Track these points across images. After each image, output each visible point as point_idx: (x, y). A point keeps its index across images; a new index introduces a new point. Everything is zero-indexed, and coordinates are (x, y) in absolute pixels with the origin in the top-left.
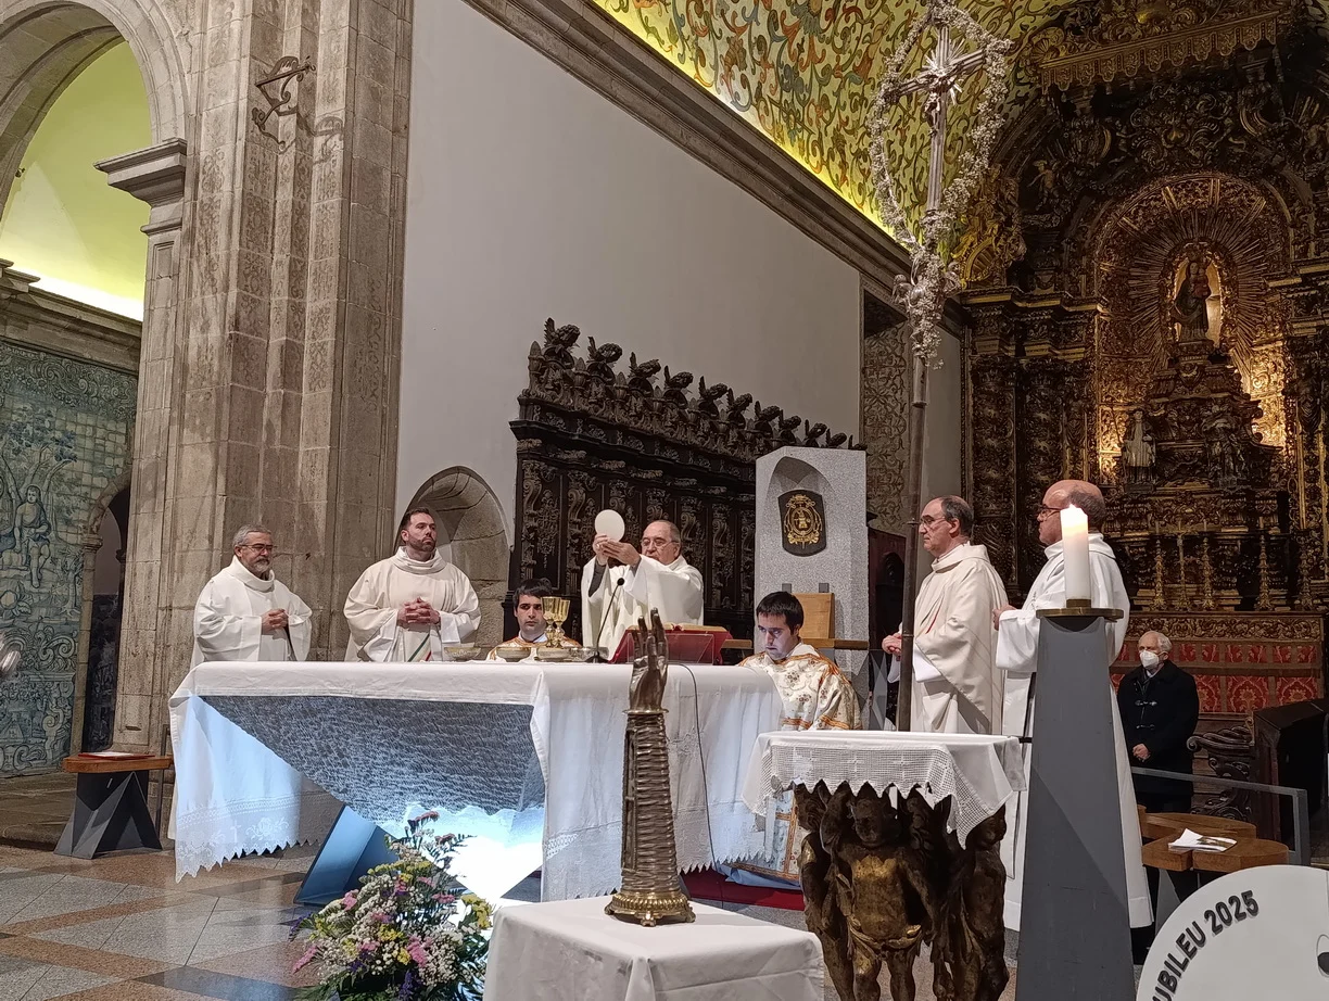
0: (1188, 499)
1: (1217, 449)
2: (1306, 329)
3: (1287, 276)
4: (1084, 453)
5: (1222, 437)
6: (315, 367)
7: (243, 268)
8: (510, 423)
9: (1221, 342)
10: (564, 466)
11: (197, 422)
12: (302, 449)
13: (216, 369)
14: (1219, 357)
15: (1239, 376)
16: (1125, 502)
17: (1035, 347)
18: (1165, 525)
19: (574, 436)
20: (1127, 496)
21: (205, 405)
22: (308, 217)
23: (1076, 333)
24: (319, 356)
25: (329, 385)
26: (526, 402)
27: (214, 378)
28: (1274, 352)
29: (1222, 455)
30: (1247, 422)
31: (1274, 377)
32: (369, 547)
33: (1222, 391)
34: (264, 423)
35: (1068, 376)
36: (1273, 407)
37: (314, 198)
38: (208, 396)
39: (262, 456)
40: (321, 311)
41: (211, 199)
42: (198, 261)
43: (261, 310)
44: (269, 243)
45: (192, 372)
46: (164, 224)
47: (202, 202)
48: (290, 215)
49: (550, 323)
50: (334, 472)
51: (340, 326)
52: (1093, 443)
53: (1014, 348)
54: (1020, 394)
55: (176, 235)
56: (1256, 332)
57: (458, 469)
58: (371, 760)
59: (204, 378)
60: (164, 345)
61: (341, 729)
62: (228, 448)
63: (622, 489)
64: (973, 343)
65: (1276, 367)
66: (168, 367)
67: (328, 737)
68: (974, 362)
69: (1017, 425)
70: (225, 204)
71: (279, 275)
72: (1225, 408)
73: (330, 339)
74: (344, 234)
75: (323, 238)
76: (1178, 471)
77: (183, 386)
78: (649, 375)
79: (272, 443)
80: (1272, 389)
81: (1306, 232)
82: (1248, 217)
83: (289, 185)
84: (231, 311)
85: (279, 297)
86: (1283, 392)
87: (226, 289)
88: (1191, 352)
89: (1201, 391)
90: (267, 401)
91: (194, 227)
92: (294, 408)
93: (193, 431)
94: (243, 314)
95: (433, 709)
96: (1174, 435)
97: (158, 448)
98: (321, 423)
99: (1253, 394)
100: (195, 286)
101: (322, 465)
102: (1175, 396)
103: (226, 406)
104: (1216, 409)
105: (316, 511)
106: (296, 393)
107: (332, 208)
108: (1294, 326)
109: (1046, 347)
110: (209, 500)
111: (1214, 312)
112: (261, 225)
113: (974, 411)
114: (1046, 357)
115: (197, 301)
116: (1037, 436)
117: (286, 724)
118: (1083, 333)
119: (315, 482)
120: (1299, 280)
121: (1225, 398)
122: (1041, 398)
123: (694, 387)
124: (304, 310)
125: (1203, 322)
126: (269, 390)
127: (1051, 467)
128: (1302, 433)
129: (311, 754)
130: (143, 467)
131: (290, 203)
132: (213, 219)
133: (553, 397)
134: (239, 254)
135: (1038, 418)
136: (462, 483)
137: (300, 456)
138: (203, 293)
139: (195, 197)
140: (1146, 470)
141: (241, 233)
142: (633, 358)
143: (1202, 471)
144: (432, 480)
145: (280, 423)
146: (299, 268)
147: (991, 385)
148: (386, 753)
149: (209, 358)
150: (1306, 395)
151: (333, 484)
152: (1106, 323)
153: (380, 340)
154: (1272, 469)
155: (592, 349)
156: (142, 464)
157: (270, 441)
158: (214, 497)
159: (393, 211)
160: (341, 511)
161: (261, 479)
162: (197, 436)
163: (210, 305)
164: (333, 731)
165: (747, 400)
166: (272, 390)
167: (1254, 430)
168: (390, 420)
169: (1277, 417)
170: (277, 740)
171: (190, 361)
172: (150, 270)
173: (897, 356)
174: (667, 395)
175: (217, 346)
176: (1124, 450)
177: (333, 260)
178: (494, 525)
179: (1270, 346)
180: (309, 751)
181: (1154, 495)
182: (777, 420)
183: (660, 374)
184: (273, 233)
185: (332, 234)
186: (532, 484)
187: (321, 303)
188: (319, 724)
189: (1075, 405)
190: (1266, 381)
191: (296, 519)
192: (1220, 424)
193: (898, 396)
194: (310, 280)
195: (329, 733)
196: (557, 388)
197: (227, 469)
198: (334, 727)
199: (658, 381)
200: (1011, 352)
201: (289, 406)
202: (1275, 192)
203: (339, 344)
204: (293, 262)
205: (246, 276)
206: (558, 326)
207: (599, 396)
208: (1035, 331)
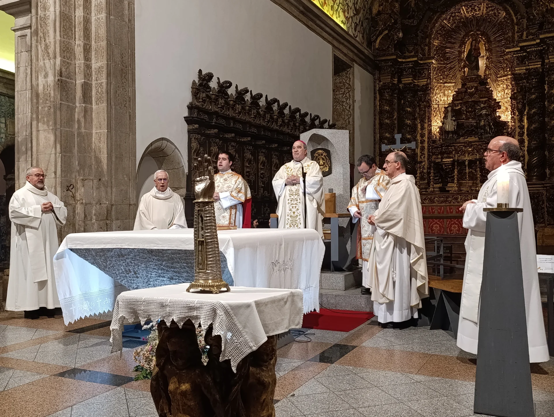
0: (470, 144)
1: (482, 123)
2: (520, 70)
3: (514, 47)
4: (426, 125)
5: (485, 118)
6: (98, 94)
7: (62, 48)
8: (185, 118)
9: (484, 76)
10: (208, 136)
11: (45, 120)
12: (94, 132)
13: (52, 95)
14: (483, 82)
15: (492, 91)
16: (443, 146)
17: (406, 79)
18: (460, 156)
19: (212, 123)
20: (444, 144)
21: (48, 112)
22: (91, 23)
23: (423, 72)
24: (99, 89)
25: (105, 102)
26: (191, 107)
27: (52, 99)
28: (507, 80)
29: (484, 125)
30: (495, 111)
31: (506, 91)
32: (127, 175)
33: (485, 97)
34: (76, 120)
35: (420, 92)
36: (505, 104)
37: (93, 14)
38: (49, 108)
39: (76, 135)
40: (100, 68)
41: (45, 15)
42: (40, 44)
43: (71, 67)
44: (73, 36)
45: (41, 96)
46: (22, 27)
47: (41, 16)
48: (83, 22)
49: (200, 71)
50: (109, 141)
51: (108, 75)
52: (430, 121)
53: (397, 80)
54: (399, 100)
55: (28, 32)
56: (499, 71)
57: (162, 139)
58: (149, 275)
59: (47, 100)
60: (26, 84)
61: (136, 262)
62: (61, 132)
63: (234, 146)
64: (380, 78)
65: (507, 87)
66: (28, 94)
67: (129, 266)
68: (380, 86)
69: (398, 114)
70: (52, 17)
71: (79, 51)
72: (486, 105)
73: (104, 81)
74: (108, 31)
75: (98, 33)
76: (465, 132)
77: (38, 103)
78: (244, 94)
79: (80, 129)
80: (505, 97)
81: (522, 27)
82: (498, 20)
83: (81, 8)
84: (58, 68)
85: (80, 61)
86: (511, 98)
87: (55, 57)
88: (472, 80)
89: (476, 98)
90: (77, 110)
91: (37, 28)
92: (89, 112)
93: (44, 124)
94: (63, 70)
95: (179, 254)
96: (464, 117)
97: (26, 131)
98: (102, 120)
99: (497, 99)
100: (40, 56)
101: (104, 139)
102: (465, 100)
103: (58, 112)
104: (482, 105)
105: (102, 159)
106: (90, 106)
107: (102, 19)
108: (516, 69)
109: (411, 79)
110: (53, 156)
111: (482, 63)
112: (69, 27)
113: (380, 107)
114: (411, 83)
115: (41, 63)
116: (406, 118)
117: (110, 260)
118: (426, 72)
119: (101, 146)
120: (519, 49)
121: (486, 100)
122: (408, 102)
123: (263, 99)
124: (91, 67)
125: (477, 67)
126: (78, 105)
127: (412, 132)
128: (518, 116)
129: (121, 273)
130: (20, 140)
131: (82, 17)
132: (46, 24)
133: (203, 105)
134: (60, 41)
135: (407, 110)
136: (164, 145)
137: (94, 135)
138: (44, 60)
139: (37, 14)
140: (452, 132)
141: (60, 31)
142: (237, 87)
143: (476, 132)
144: (151, 144)
145: (83, 120)
146: (88, 48)
147: (387, 96)
148: (156, 272)
149: (49, 90)
150: (520, 99)
151: (109, 147)
152: (436, 68)
153: (127, 81)
154: (505, 131)
155: (219, 83)
156: (19, 138)
157: (79, 128)
158: (56, 154)
159: (130, 20)
160: (114, 159)
161: (76, 146)
162: (45, 126)
163: (48, 65)
164: (132, 263)
165: (286, 105)
166: (79, 105)
167: (498, 115)
168: (132, 117)
169: (507, 108)
170: (106, 267)
171: (40, 92)
172: (17, 48)
173: (347, 84)
174: (251, 103)
175: (52, 84)
176: (443, 124)
177: (104, 44)
178: (179, 164)
179: (505, 78)
180: (121, 271)
181: (456, 143)
182: (298, 114)
183: (248, 94)
184: (75, 31)
185: (103, 32)
186: (194, 145)
187: (99, 64)
188: (125, 260)
189: (423, 104)
190: (503, 93)
191: (93, 163)
192: (484, 112)
193: (348, 101)
194: (93, 53)
195: (130, 264)
196: (204, 101)
197: (61, 141)
198: (133, 262)
199: (248, 97)
200: (396, 81)
201: (87, 112)
202: (510, 9)
203: (108, 84)
204: (85, 45)
205: (64, 51)
206: (204, 73)
207: (222, 104)
208: (406, 72)
